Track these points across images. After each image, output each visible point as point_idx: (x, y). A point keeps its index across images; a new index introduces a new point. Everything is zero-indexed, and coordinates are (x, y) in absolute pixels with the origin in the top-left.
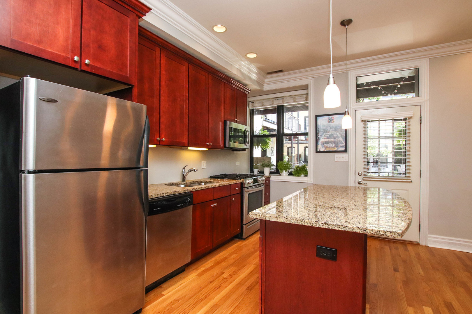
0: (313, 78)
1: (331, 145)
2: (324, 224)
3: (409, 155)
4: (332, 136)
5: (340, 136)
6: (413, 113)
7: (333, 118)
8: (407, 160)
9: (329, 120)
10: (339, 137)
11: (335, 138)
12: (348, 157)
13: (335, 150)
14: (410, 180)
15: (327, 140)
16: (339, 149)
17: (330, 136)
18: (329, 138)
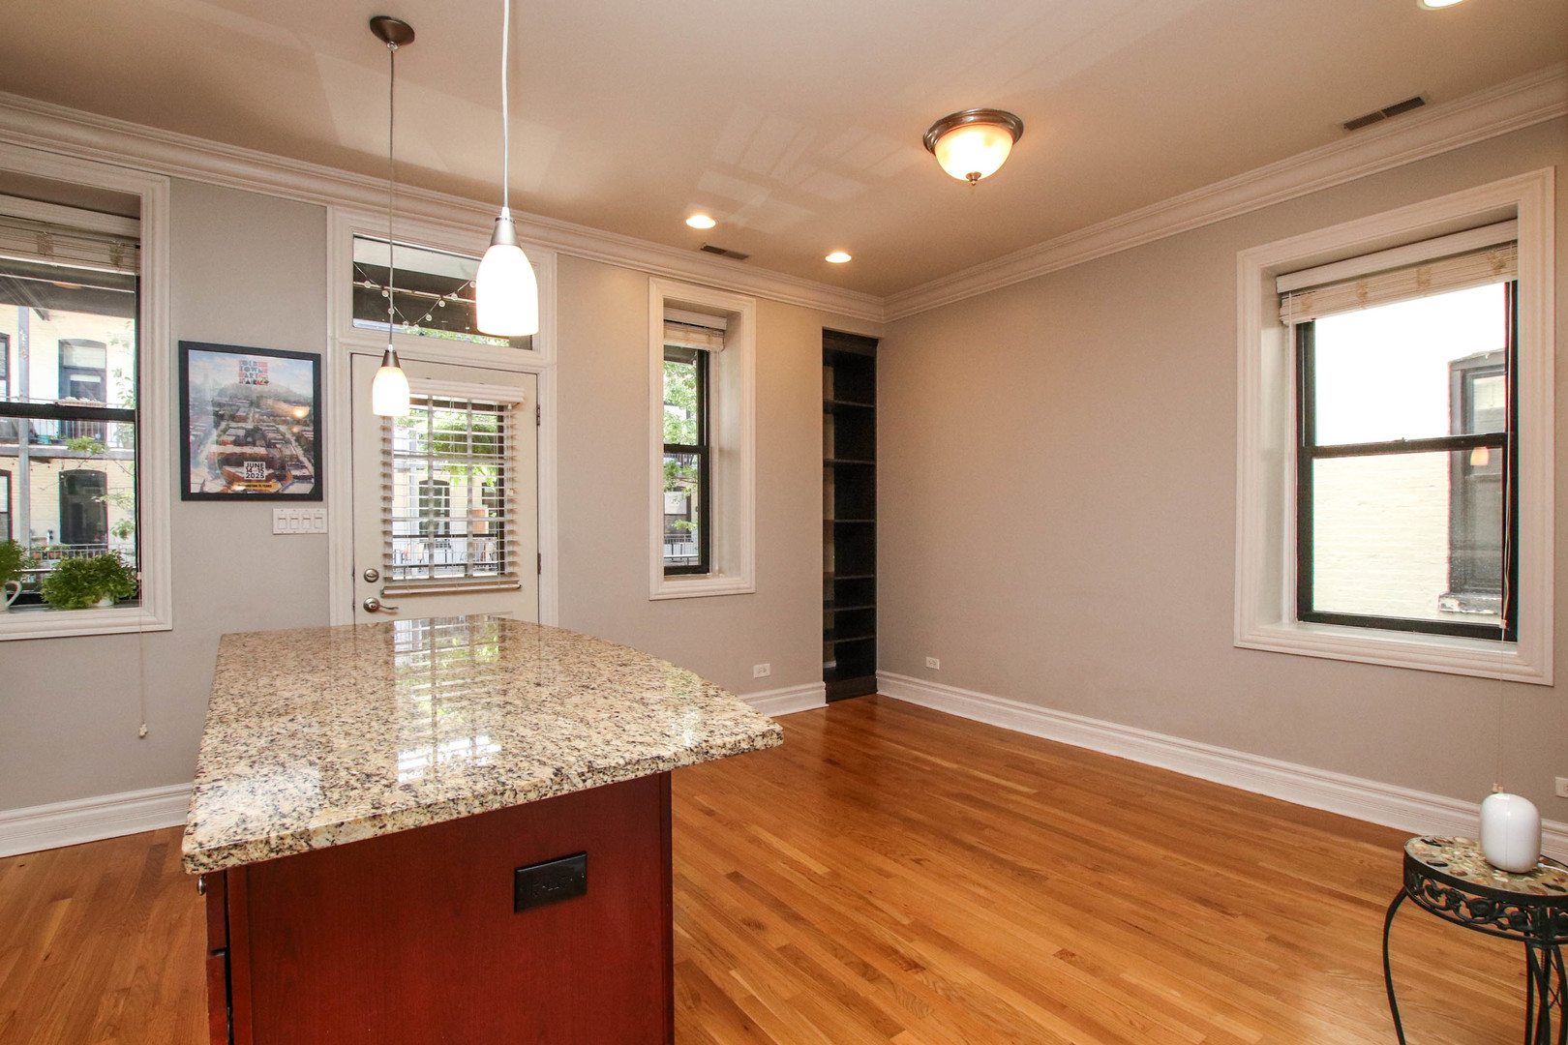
0: (167, 179)
1: (255, 470)
2: (590, 775)
3: (511, 511)
4: (257, 436)
5: (293, 439)
6: (524, 392)
7: (265, 364)
8: (507, 528)
9: (247, 370)
10: (288, 442)
11: (269, 445)
12: (325, 518)
13: (272, 490)
14: (516, 582)
15: (238, 450)
16: (291, 487)
17: (249, 433)
18: (247, 444)
